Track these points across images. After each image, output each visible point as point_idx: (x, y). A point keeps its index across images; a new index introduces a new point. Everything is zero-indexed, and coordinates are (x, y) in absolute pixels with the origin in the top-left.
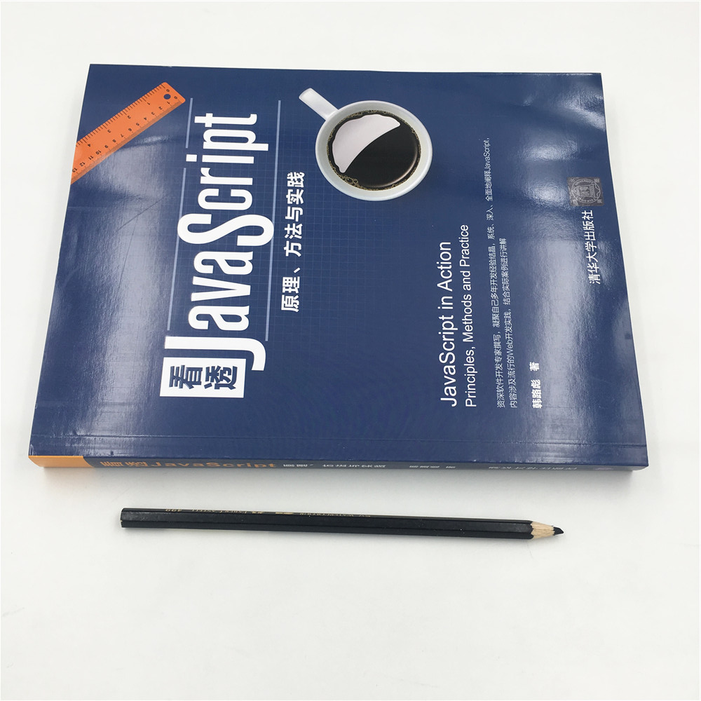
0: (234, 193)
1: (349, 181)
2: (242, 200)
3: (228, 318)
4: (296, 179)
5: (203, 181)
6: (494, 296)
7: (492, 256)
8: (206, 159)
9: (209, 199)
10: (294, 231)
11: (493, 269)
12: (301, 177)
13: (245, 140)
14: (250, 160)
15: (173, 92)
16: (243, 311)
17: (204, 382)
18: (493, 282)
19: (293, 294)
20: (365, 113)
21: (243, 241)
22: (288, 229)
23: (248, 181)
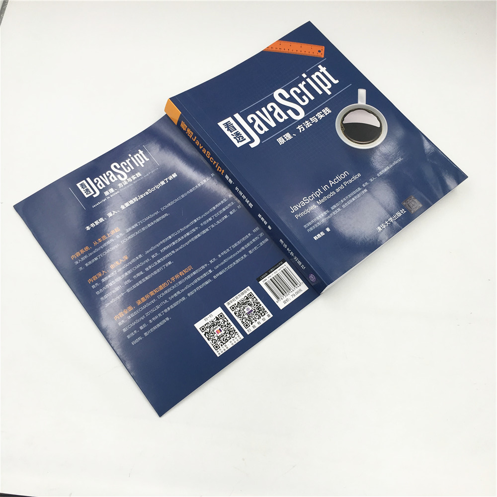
0: (304, 97)
1: (342, 127)
2: (304, 101)
3: (259, 126)
4: (327, 111)
5: (300, 85)
6: (342, 201)
7: (357, 191)
8: (308, 80)
9: (295, 92)
10: (308, 124)
11: (352, 194)
12: (329, 112)
13: (326, 85)
14: (320, 92)
15: (323, 52)
16: (266, 129)
17: (233, 133)
18: (347, 197)
19: (285, 140)
20: (373, 113)
21: (290, 112)
22: (306, 122)
23: (312, 98)
